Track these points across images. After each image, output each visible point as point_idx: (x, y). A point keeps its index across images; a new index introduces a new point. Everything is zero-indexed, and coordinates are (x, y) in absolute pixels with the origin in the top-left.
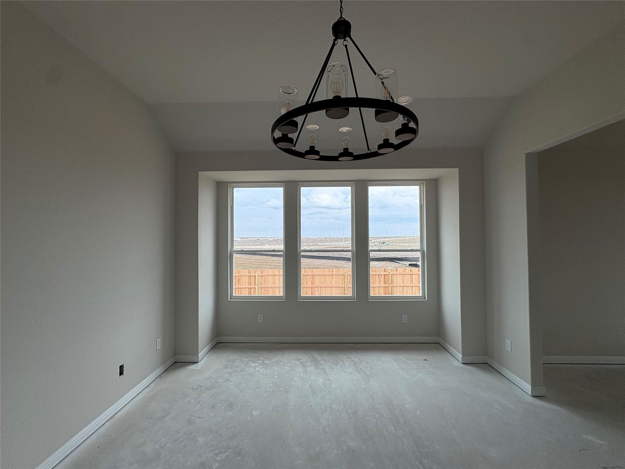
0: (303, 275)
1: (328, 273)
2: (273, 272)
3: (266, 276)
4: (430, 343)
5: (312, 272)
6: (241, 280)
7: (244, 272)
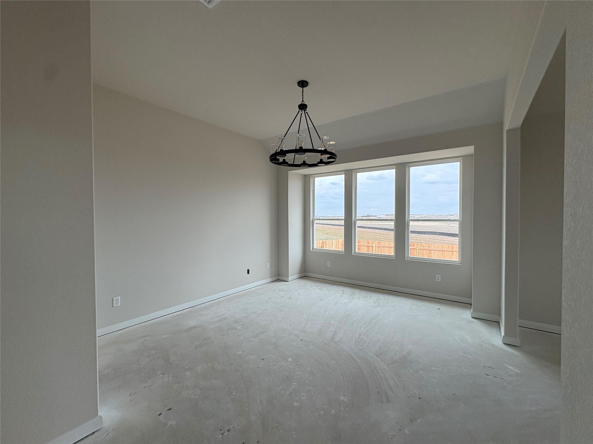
0: (419, 249)
1: (447, 250)
2: (389, 244)
3: (383, 248)
4: (463, 303)
5: (429, 246)
6: (361, 249)
7: (363, 242)
